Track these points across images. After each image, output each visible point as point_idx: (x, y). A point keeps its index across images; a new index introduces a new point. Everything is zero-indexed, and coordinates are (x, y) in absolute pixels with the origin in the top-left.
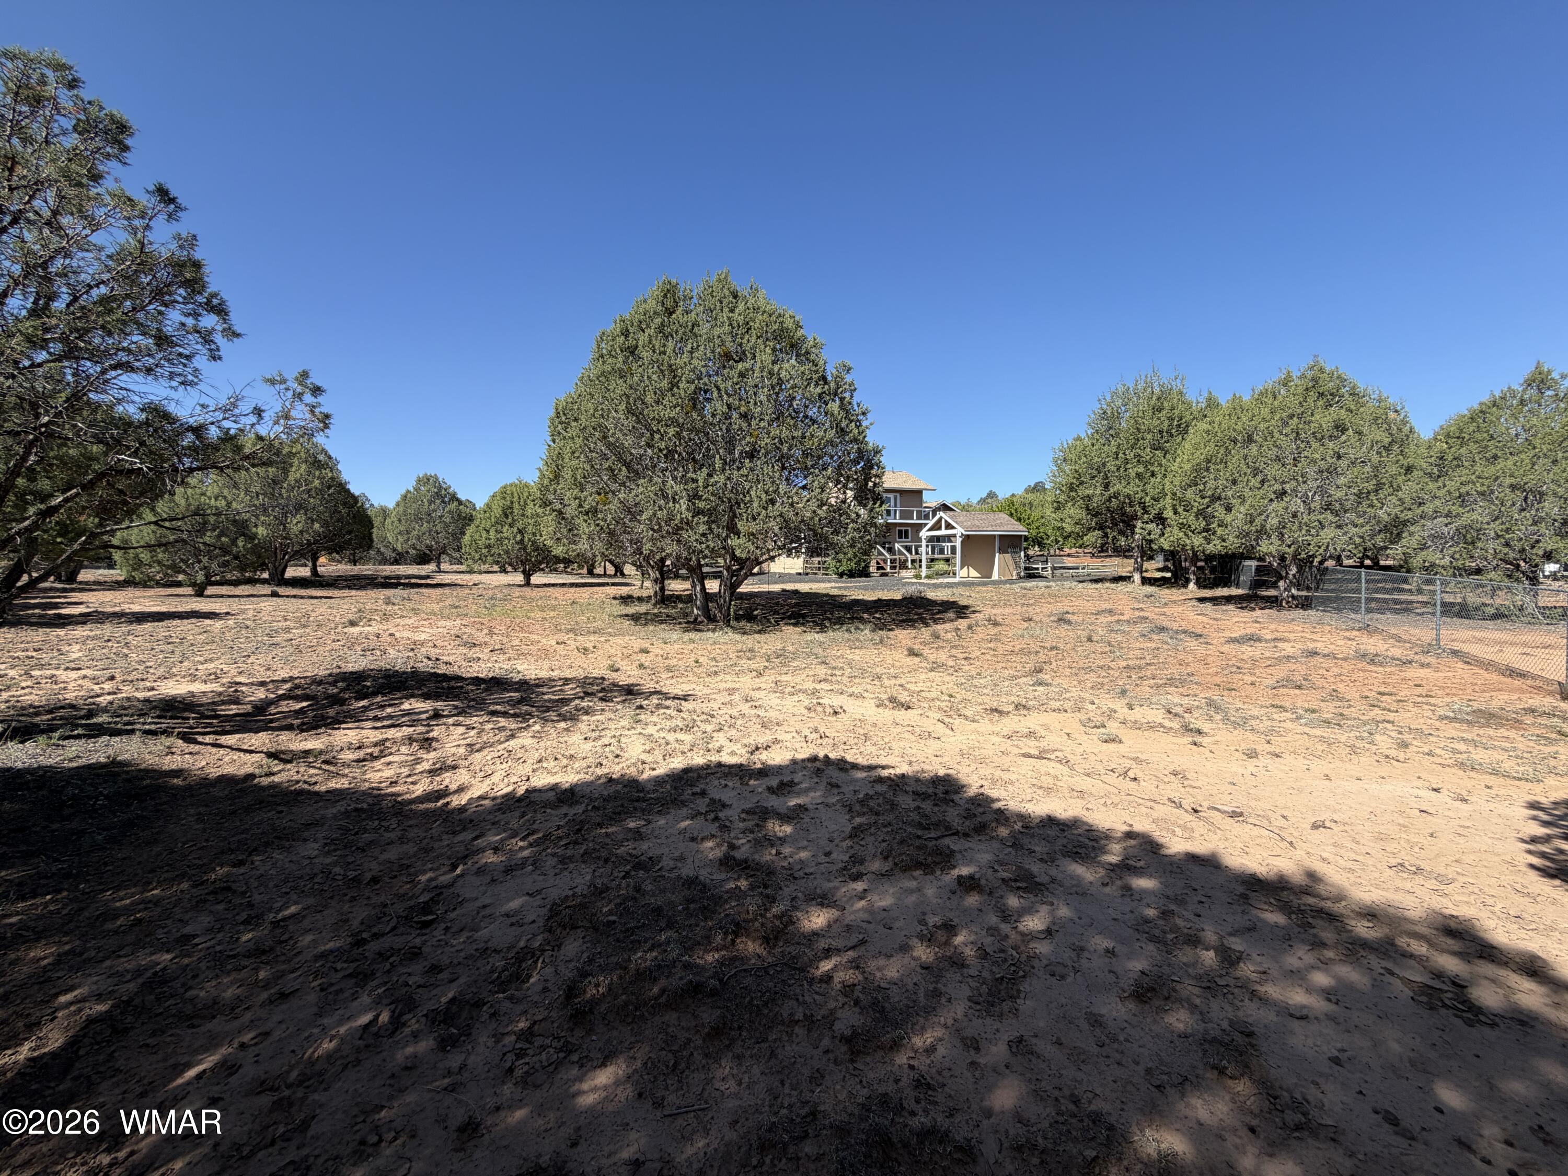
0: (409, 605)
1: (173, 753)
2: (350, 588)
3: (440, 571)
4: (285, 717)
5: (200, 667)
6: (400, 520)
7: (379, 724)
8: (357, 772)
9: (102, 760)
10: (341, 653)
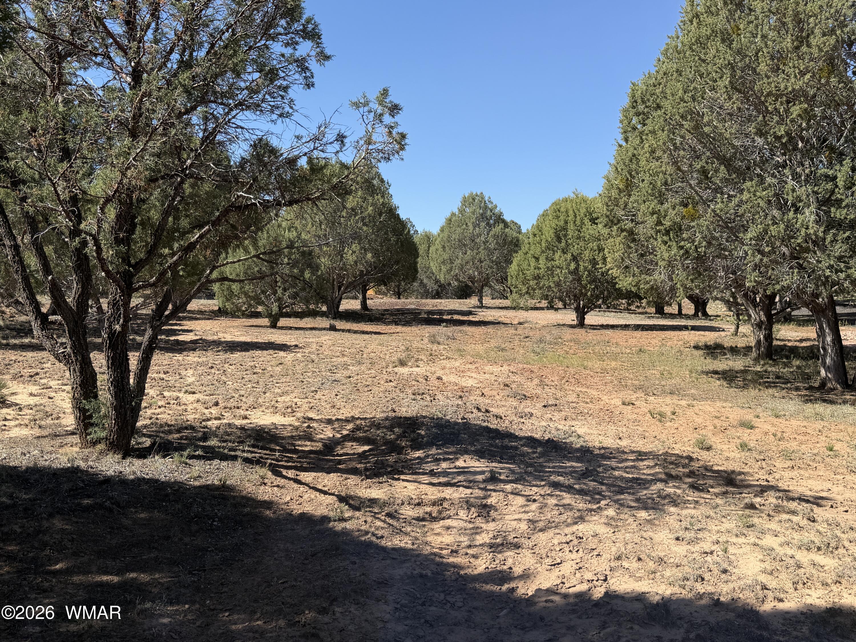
0: (454, 345)
1: (265, 484)
2: (397, 324)
3: (482, 307)
4: (350, 460)
5: (279, 399)
6: (444, 247)
7: (435, 481)
8: (417, 532)
9: (216, 482)
10: (394, 395)
